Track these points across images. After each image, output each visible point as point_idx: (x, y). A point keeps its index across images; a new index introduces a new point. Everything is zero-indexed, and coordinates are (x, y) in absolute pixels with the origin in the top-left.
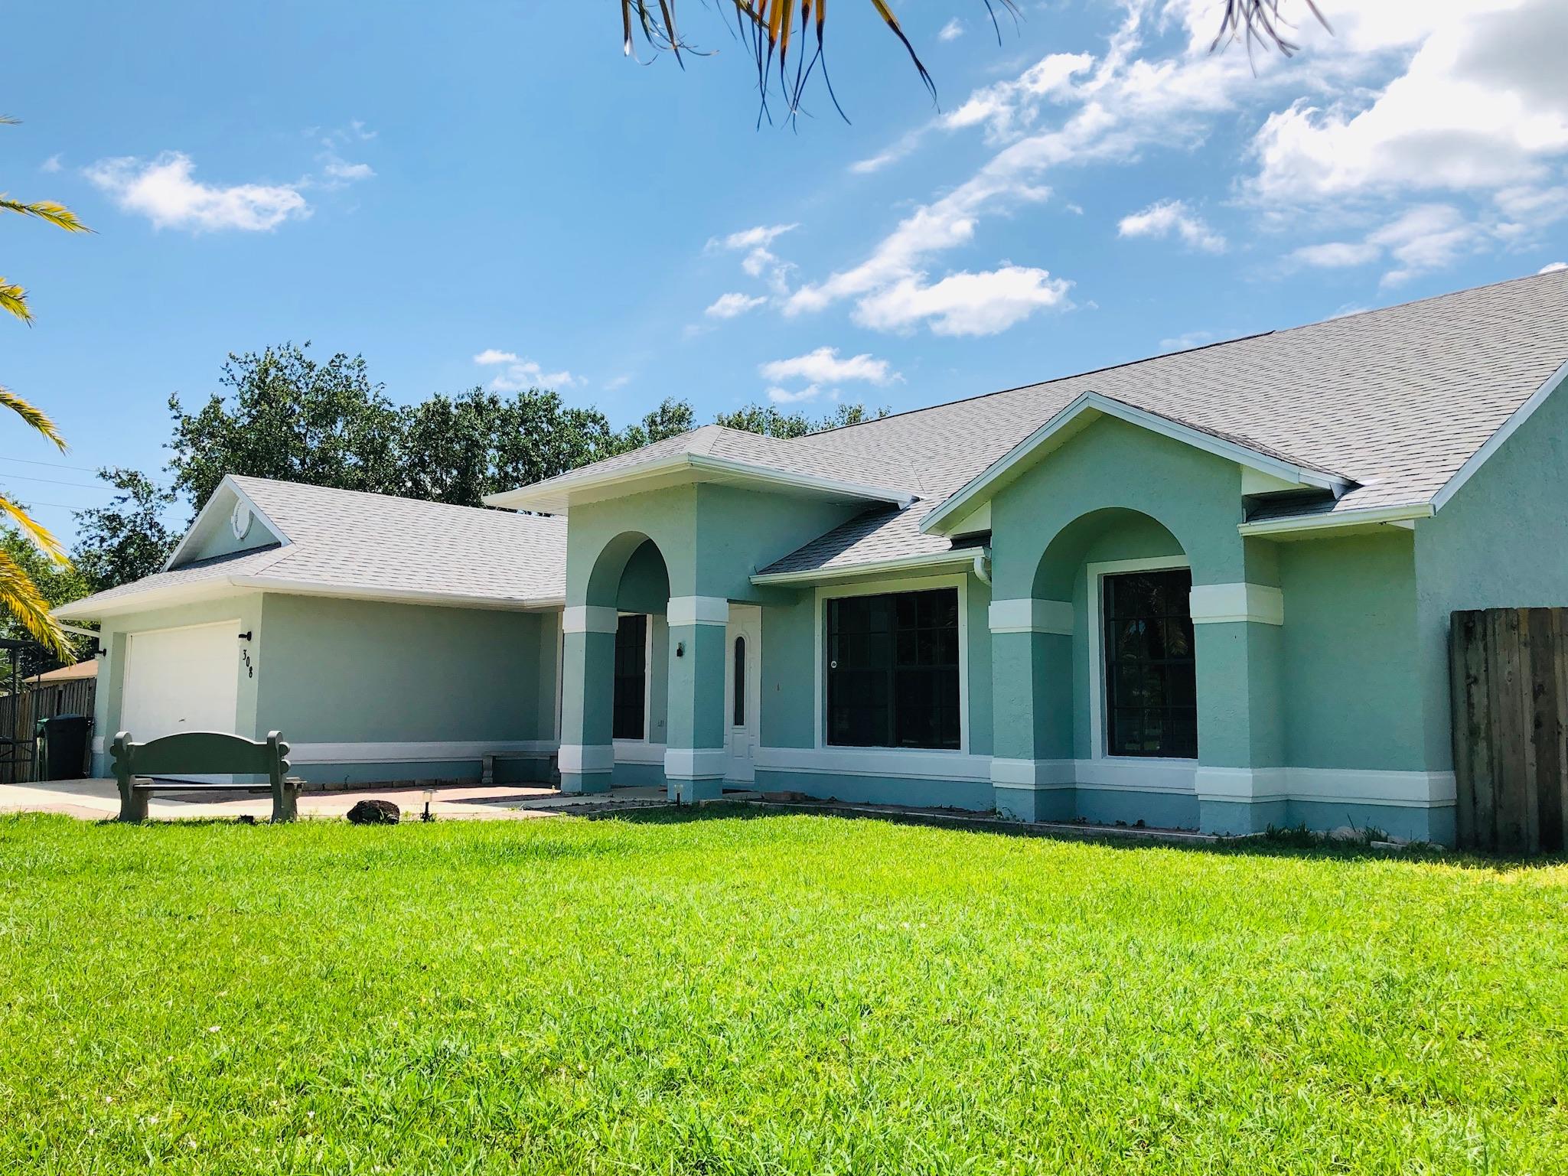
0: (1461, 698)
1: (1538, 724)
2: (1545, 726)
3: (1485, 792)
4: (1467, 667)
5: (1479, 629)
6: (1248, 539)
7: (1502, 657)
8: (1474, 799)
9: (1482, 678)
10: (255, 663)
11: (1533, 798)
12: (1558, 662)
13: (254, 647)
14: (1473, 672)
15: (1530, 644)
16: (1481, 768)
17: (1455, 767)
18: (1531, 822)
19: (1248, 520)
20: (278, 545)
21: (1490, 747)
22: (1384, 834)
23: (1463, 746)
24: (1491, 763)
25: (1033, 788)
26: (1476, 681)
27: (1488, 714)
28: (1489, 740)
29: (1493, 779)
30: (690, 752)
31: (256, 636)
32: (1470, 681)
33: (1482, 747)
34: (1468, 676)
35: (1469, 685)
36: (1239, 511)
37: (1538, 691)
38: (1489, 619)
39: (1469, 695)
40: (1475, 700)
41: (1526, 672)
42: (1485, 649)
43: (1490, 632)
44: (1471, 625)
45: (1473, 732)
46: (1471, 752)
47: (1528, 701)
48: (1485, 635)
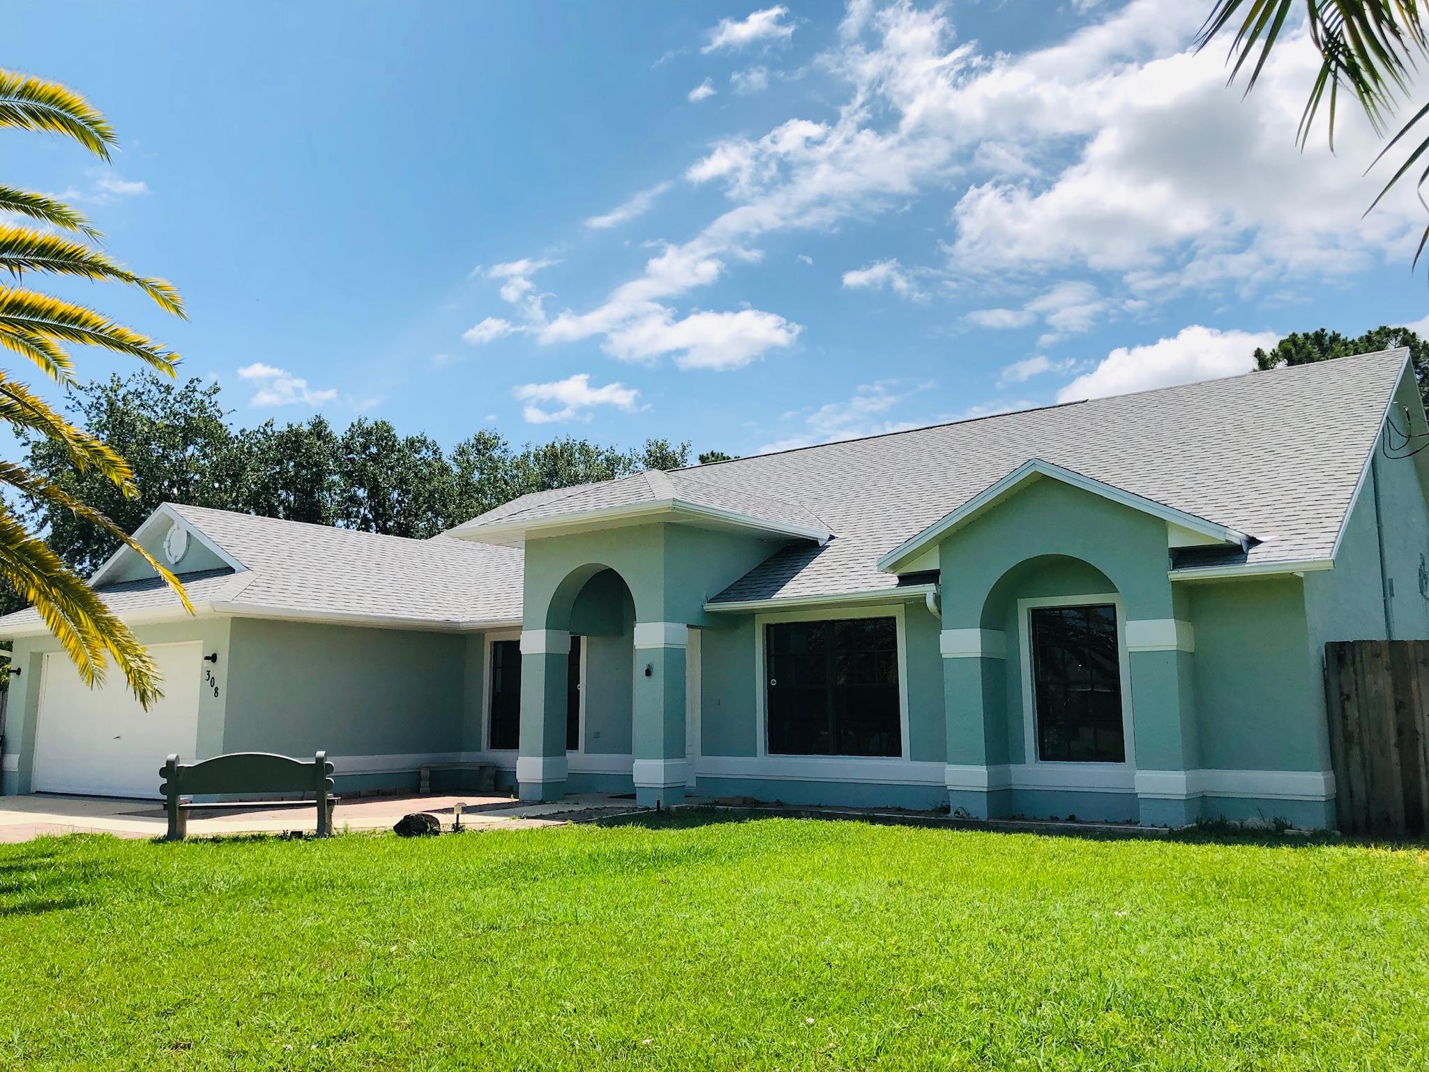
0: (1337, 710)
1: (1400, 732)
2: (1407, 735)
3: (1360, 788)
4: (1340, 686)
5: (1349, 657)
6: (1175, 584)
7: (1369, 678)
8: (1351, 792)
9: (1353, 696)
10: (222, 683)
11: (1398, 790)
12: (1414, 684)
13: (221, 671)
14: (1345, 691)
15: (1391, 668)
16: (1355, 769)
17: (1334, 768)
18: (1398, 812)
19: (1174, 568)
20: (229, 570)
21: (1362, 752)
22: (1289, 823)
23: (1339, 749)
24: (1363, 764)
25: (986, 790)
26: (1348, 697)
27: (1359, 725)
28: (1361, 744)
29: (1365, 778)
30: (661, 762)
31: (223, 658)
32: (1342, 698)
33: (1356, 751)
34: (1342, 694)
35: (1342, 702)
36: (1167, 560)
37: (1399, 707)
38: (1357, 648)
39: (1343, 709)
40: (1349, 712)
41: (1389, 691)
42: (1355, 671)
43: (1358, 658)
44: (1342, 652)
45: (1348, 738)
46: (1347, 753)
47: (1391, 714)
48: (1354, 663)
